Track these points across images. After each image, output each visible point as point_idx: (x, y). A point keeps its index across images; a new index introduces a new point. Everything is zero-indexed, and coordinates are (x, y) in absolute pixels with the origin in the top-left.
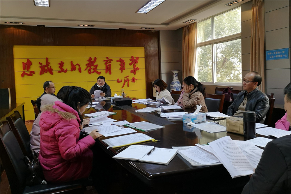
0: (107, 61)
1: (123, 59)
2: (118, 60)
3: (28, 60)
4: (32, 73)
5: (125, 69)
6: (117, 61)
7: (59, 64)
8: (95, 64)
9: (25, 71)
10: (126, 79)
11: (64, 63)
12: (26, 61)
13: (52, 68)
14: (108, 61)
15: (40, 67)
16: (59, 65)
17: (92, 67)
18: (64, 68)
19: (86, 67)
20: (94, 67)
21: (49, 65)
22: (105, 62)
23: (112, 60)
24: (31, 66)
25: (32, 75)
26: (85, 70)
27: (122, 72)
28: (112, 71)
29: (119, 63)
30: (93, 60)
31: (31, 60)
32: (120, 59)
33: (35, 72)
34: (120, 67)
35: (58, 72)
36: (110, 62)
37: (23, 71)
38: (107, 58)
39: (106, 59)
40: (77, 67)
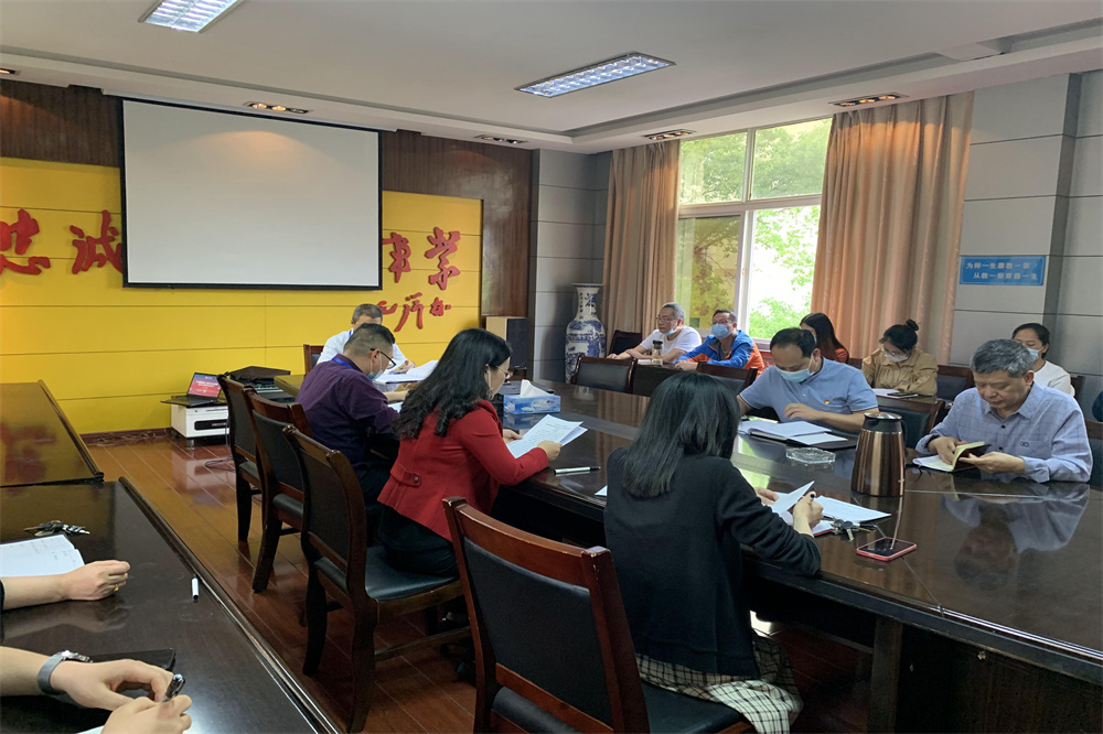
1: (403, 235)
2: (387, 235)
3: (22, 214)
4: (37, 266)
5: (408, 270)
10: (410, 303)
12: (11, 219)
15: (75, 243)
21: (113, 239)
24: (34, 238)
25: (38, 272)
27: (396, 280)
29: (389, 248)
31: (34, 215)
32: (391, 234)
33: (53, 262)
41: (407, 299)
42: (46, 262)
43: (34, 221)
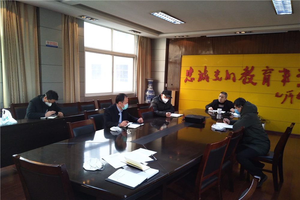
0: (266, 71)
1: (288, 69)
2: (282, 69)
3: (191, 68)
5: (288, 81)
6: (280, 72)
7: (215, 72)
8: (252, 74)
9: (187, 77)
10: (288, 94)
11: (219, 72)
12: (189, 69)
13: (209, 76)
14: (268, 71)
15: (199, 74)
16: (215, 74)
17: (248, 77)
18: (220, 76)
19: (241, 76)
20: (249, 77)
21: (206, 73)
22: (264, 72)
23: (273, 70)
24: (192, 73)
25: (192, 81)
26: (239, 80)
27: (284, 85)
28: (271, 83)
29: (283, 74)
30: (249, 69)
31: (193, 68)
32: (284, 69)
33: (195, 79)
34: (282, 78)
35: (213, 80)
36: (270, 72)
37: (186, 77)
38: (267, 67)
39: (266, 69)
40: (232, 76)
41: (287, 92)
42: (194, 79)
43: (193, 70)
